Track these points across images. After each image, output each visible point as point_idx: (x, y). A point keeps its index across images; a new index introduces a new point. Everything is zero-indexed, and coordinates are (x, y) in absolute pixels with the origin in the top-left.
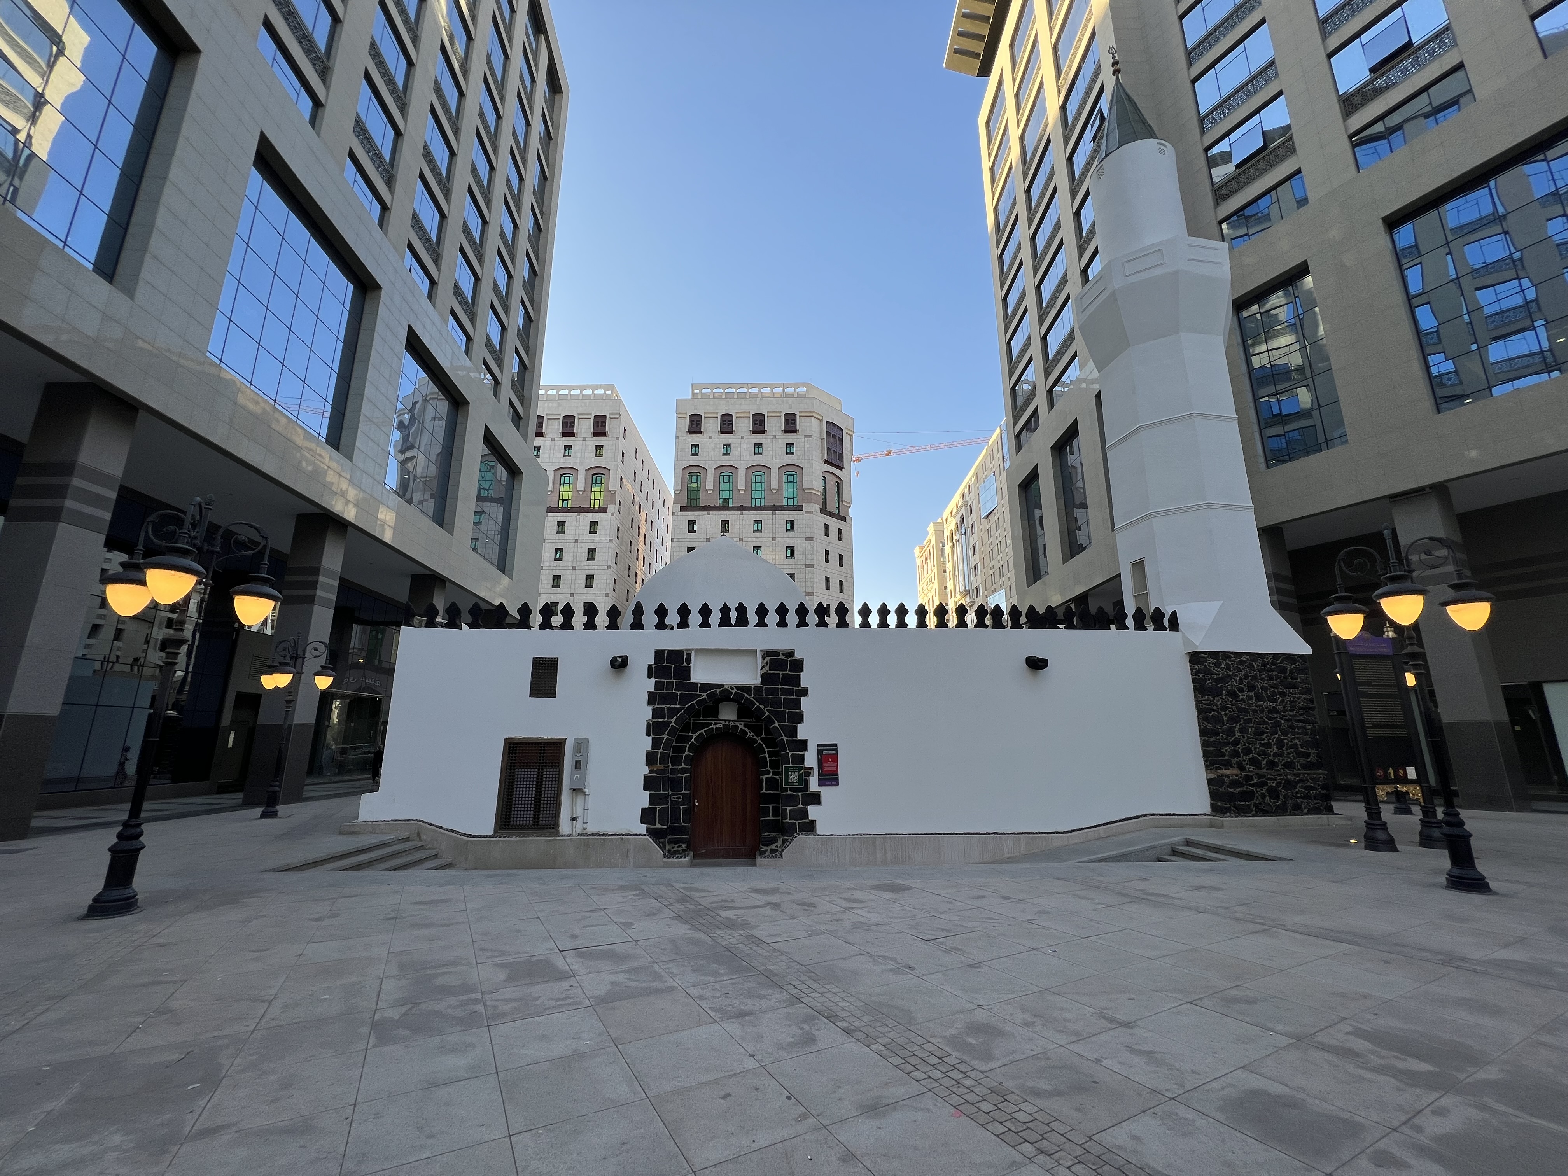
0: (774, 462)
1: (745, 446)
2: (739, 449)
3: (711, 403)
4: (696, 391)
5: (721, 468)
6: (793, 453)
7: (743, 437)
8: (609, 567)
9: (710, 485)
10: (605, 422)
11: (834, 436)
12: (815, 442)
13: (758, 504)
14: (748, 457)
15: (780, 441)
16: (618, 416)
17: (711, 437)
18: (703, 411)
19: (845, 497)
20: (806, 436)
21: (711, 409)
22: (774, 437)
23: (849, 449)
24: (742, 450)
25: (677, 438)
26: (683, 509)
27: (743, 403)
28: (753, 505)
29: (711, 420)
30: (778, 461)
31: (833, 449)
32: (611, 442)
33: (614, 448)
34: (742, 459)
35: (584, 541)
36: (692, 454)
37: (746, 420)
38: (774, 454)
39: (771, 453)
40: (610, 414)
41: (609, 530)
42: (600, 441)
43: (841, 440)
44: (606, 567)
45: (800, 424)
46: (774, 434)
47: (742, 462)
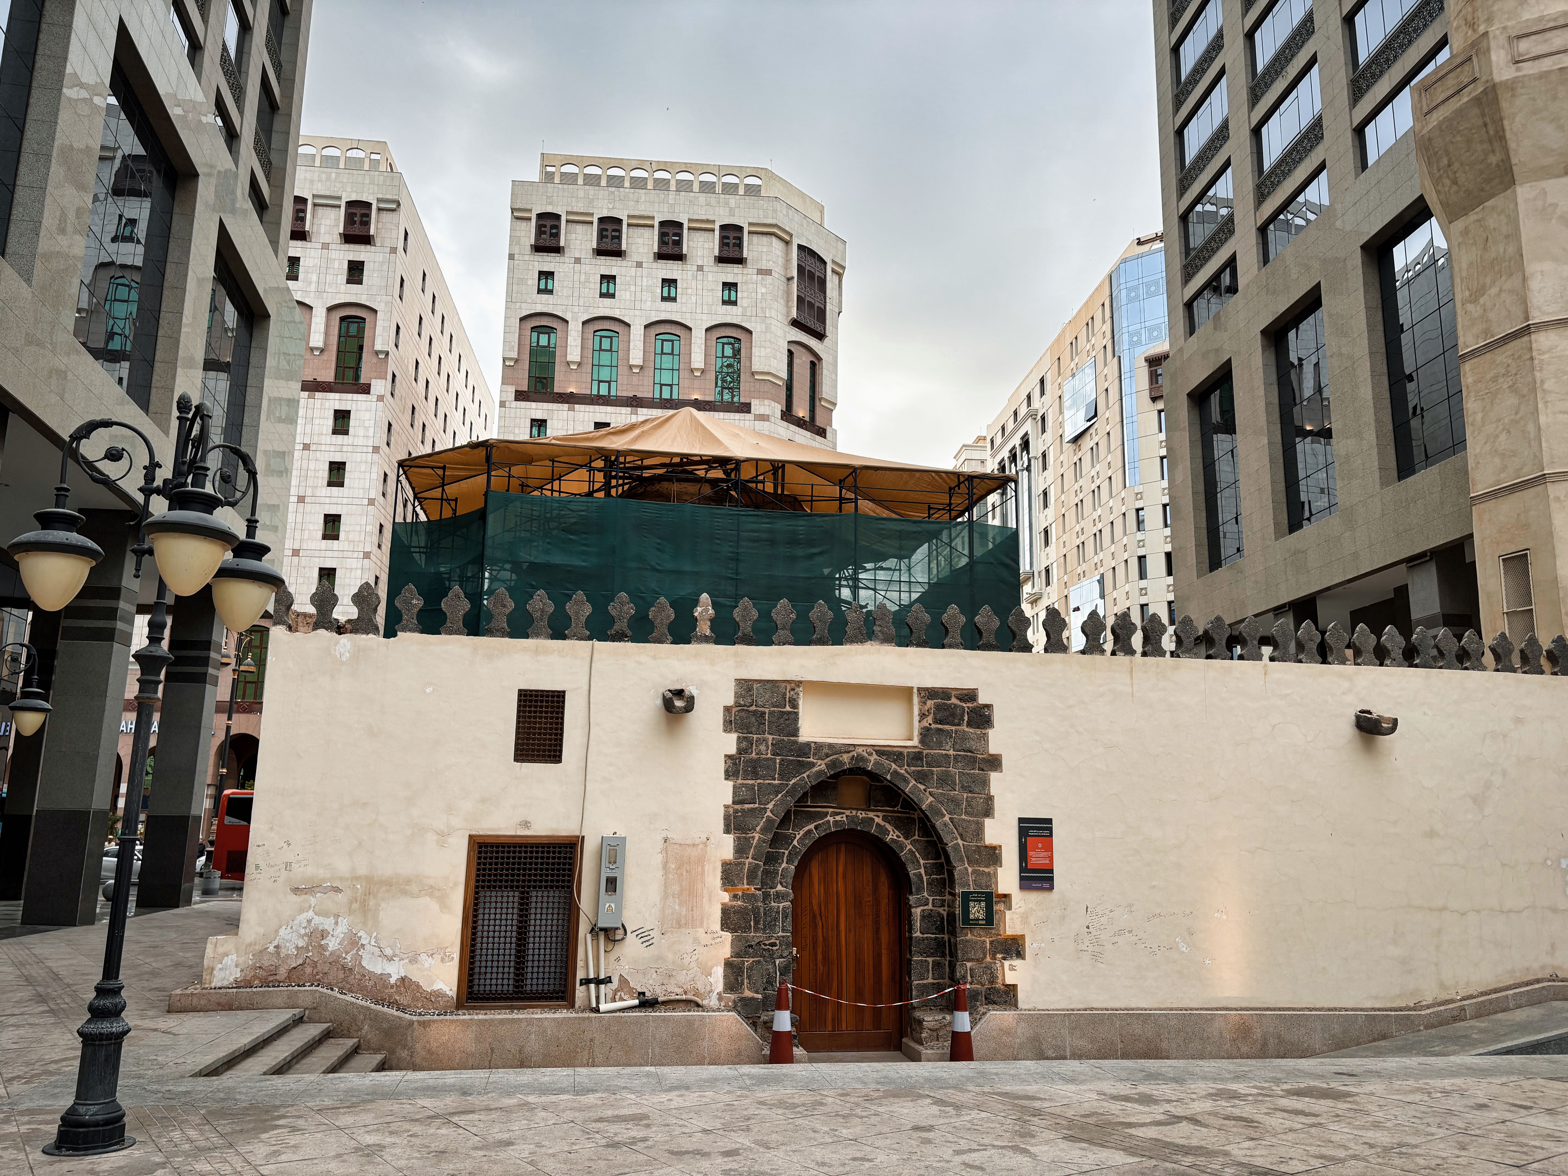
0: (699, 316)
1: (644, 284)
2: (633, 288)
3: (581, 194)
4: (549, 169)
5: (596, 322)
6: (735, 303)
7: (639, 265)
8: (371, 502)
9: (574, 353)
10: (368, 216)
11: (811, 275)
12: (776, 282)
13: (666, 395)
14: (649, 304)
15: (710, 278)
16: (394, 206)
17: (578, 261)
18: (565, 209)
19: (825, 391)
20: (760, 272)
21: (580, 207)
22: (700, 268)
23: (836, 301)
24: (639, 289)
25: (511, 257)
26: (520, 396)
27: (643, 199)
28: (657, 395)
29: (579, 228)
30: (705, 317)
31: (807, 299)
32: (380, 257)
33: (385, 267)
34: (638, 306)
35: (323, 448)
36: (540, 291)
37: (646, 232)
38: (700, 302)
39: (694, 298)
40: (379, 200)
41: (372, 430)
42: (359, 252)
43: (822, 283)
44: (366, 502)
45: (752, 247)
46: (700, 263)
47: (637, 313)
